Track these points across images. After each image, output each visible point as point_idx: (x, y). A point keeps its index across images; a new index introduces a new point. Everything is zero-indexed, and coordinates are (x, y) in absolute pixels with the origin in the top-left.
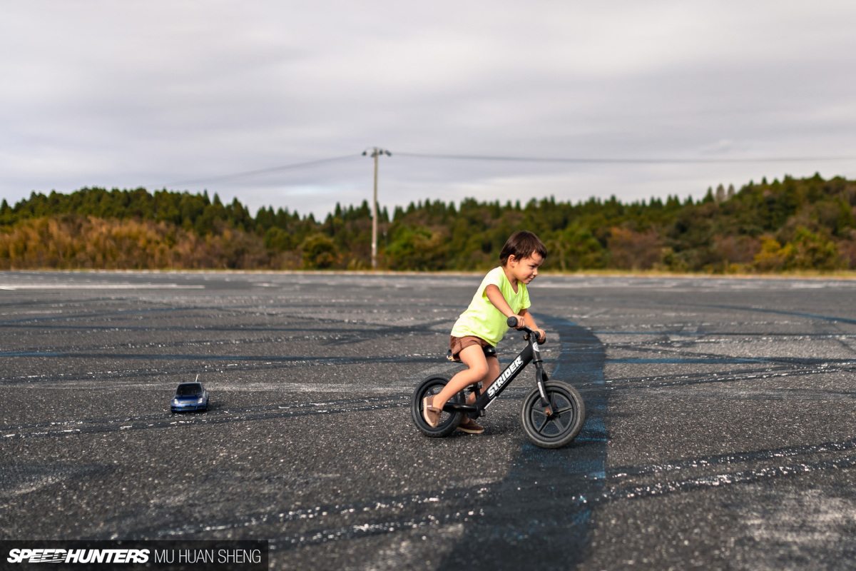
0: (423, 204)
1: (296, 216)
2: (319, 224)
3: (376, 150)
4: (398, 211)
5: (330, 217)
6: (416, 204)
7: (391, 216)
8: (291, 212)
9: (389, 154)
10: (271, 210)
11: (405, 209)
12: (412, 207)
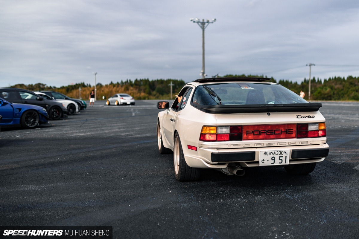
0: (334, 78)
1: (291, 82)
2: (299, 85)
3: (310, 64)
4: (325, 81)
5: (302, 83)
6: (331, 78)
7: (323, 82)
8: (290, 81)
9: (314, 65)
10: (283, 81)
11: (327, 80)
12: (330, 79)
